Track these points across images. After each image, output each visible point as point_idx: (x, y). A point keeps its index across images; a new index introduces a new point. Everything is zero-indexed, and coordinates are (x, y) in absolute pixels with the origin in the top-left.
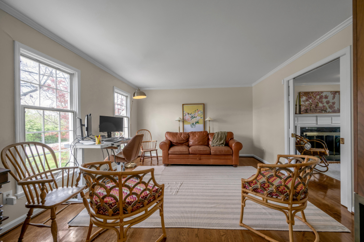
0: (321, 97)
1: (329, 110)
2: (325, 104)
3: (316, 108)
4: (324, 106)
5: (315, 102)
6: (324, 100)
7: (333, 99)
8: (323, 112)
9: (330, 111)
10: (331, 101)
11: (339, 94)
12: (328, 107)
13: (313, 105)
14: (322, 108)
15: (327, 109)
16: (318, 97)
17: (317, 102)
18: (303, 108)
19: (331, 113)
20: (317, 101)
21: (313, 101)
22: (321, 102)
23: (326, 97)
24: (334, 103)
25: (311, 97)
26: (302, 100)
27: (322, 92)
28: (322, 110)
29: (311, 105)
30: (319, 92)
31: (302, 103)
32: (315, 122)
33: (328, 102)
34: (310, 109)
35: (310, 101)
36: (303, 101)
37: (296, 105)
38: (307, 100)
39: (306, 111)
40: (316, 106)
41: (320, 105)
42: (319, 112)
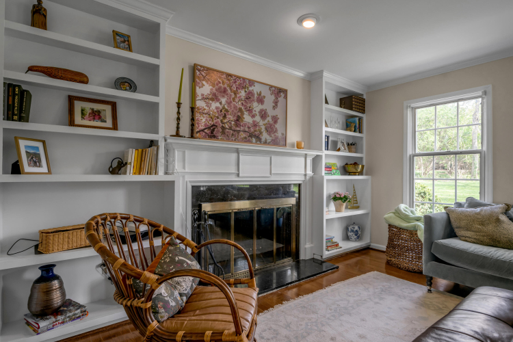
0: (249, 97)
1: (265, 136)
2: (258, 118)
3: (237, 125)
4: (255, 125)
5: (235, 107)
6: (257, 107)
7: (274, 108)
8: (254, 140)
9: (269, 139)
10: (271, 112)
11: (286, 97)
12: (263, 128)
13: (230, 117)
14: (252, 130)
15: (261, 133)
16: (243, 94)
17: (240, 110)
18: (202, 121)
19: (269, 144)
20: (239, 105)
21: (229, 103)
22: (250, 111)
23: (261, 100)
24: (275, 119)
25: (225, 91)
26: (199, 91)
27: (252, 82)
28: (251, 136)
29: (225, 117)
30: (244, 79)
31: (200, 104)
32: (233, 170)
33: (263, 115)
34: (223, 128)
35: (224, 100)
36: (204, 98)
37: (179, 105)
38: (214, 98)
39: (211, 133)
40: (238, 119)
41: (247, 118)
42: (246, 140)
